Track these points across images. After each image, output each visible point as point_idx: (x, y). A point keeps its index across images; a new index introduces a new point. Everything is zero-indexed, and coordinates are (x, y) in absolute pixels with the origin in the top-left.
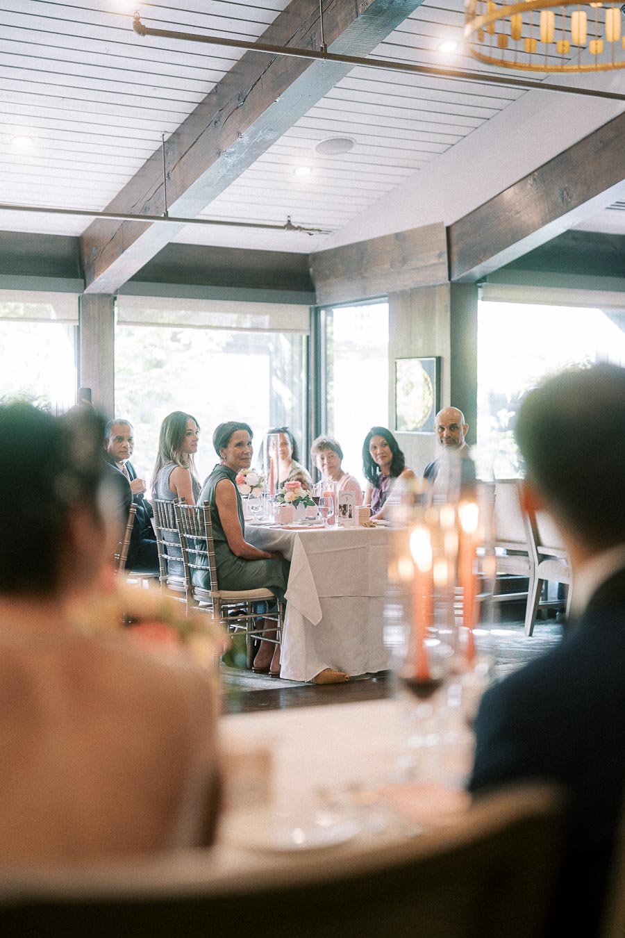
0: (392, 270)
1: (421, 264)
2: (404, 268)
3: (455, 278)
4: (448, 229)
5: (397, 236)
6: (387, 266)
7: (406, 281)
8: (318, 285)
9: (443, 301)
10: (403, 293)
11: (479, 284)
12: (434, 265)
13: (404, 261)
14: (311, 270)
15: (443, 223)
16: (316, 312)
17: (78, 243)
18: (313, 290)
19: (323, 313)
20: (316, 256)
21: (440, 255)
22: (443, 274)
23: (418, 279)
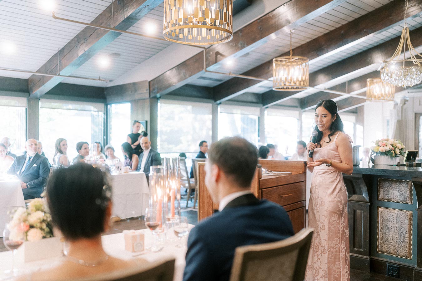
0: (131, 94)
1: (140, 92)
2: (135, 93)
4: (149, 82)
5: (133, 84)
7: (137, 97)
10: (135, 100)
11: (159, 99)
12: (145, 93)
15: (147, 80)
16: (106, 105)
18: (105, 98)
19: (109, 106)
20: (107, 88)
21: (147, 90)
22: (148, 96)
23: (140, 97)
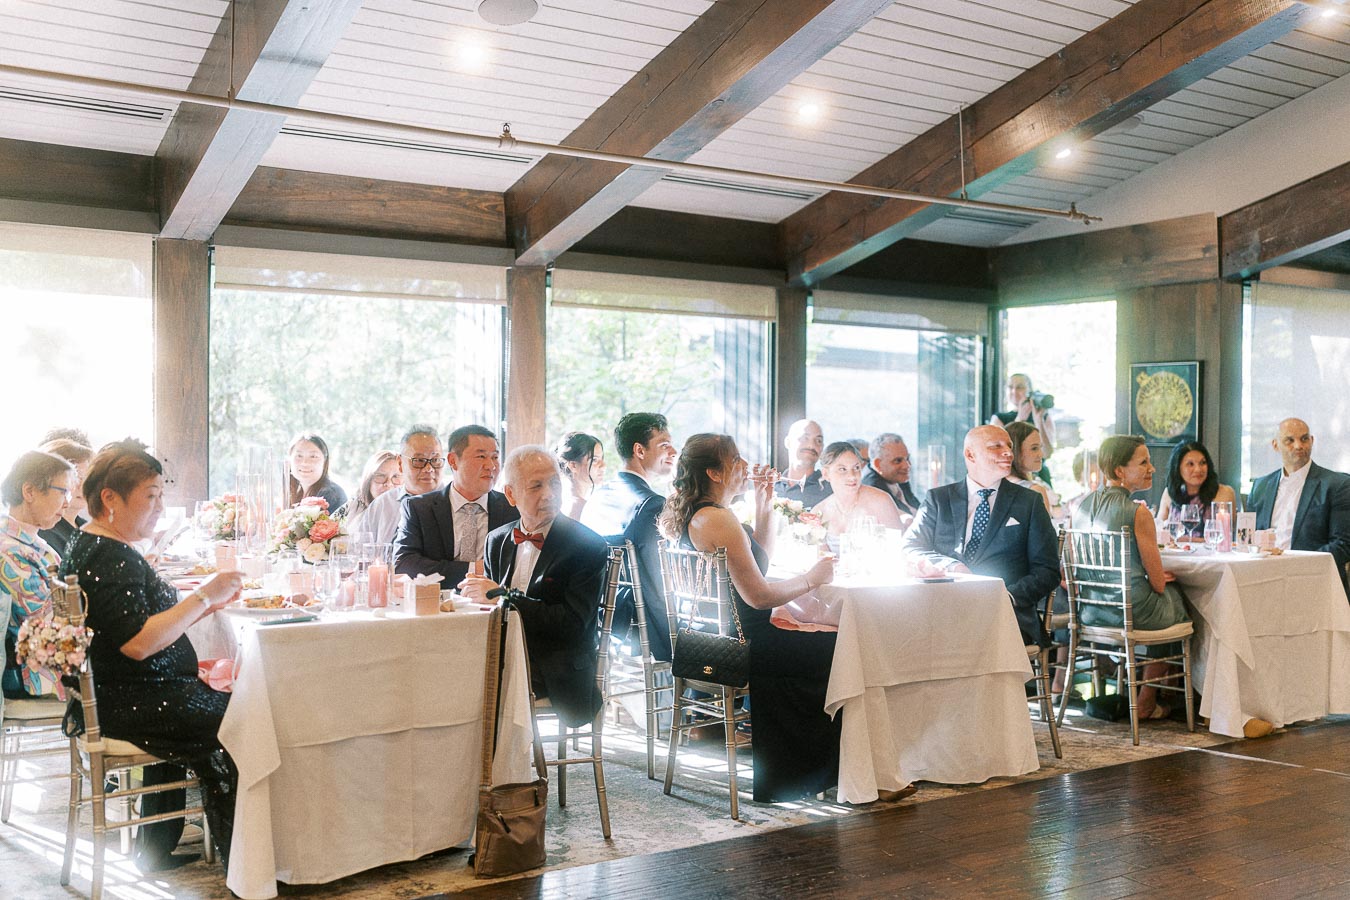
0: (1125, 266)
1: (1173, 259)
2: (1144, 264)
3: (1226, 273)
4: (1220, 220)
5: (1136, 229)
6: (1118, 262)
7: (1152, 277)
8: (1001, 282)
10: (1141, 292)
11: (1247, 282)
12: (1199, 259)
13: (1147, 255)
14: (990, 266)
15: (1213, 213)
16: (993, 313)
17: (775, 231)
18: (994, 287)
19: (1001, 315)
20: (997, 251)
21: (1206, 250)
22: (1210, 270)
23: (1169, 275)
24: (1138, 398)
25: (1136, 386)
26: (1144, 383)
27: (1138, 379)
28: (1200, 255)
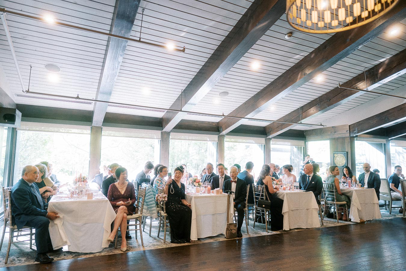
0: (331, 134)
1: (341, 133)
2: (335, 134)
3: (351, 136)
4: (349, 126)
5: (333, 127)
6: (329, 133)
7: (336, 136)
8: (307, 137)
9: (347, 141)
10: (334, 139)
11: (355, 138)
13: (335, 132)
14: (304, 134)
15: (348, 124)
16: (305, 142)
17: (265, 128)
18: (306, 138)
20: (306, 131)
22: (348, 135)
23: (340, 136)
24: (335, 159)
25: (334, 157)
26: (336, 156)
27: (334, 155)
28: (346, 132)
